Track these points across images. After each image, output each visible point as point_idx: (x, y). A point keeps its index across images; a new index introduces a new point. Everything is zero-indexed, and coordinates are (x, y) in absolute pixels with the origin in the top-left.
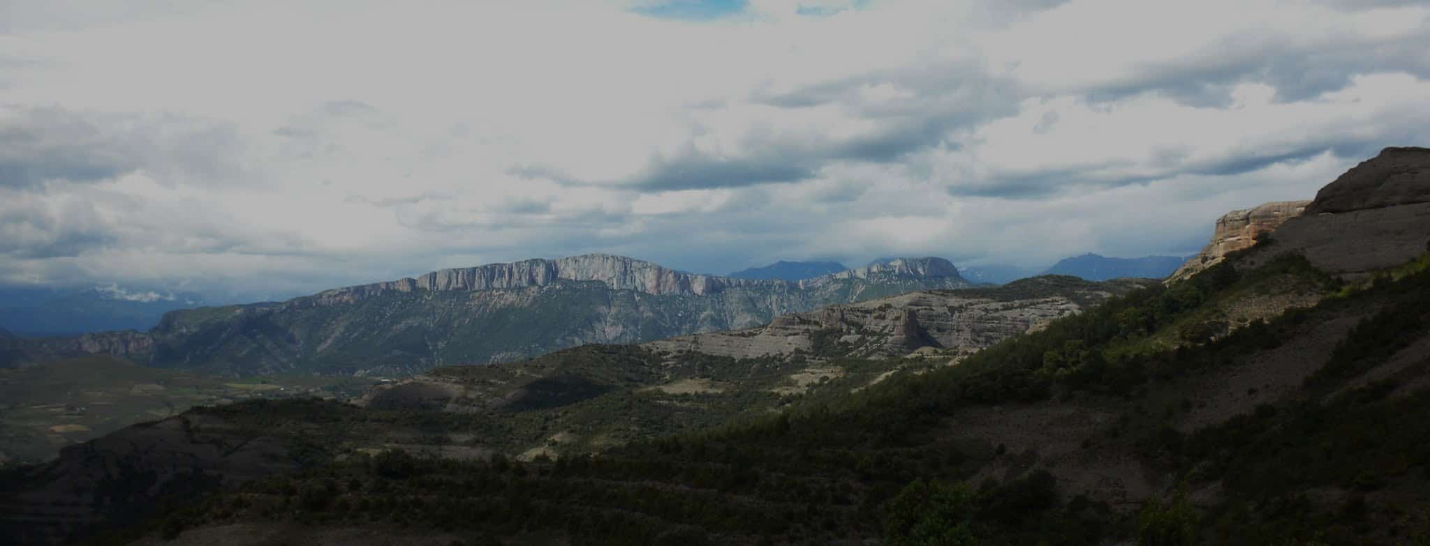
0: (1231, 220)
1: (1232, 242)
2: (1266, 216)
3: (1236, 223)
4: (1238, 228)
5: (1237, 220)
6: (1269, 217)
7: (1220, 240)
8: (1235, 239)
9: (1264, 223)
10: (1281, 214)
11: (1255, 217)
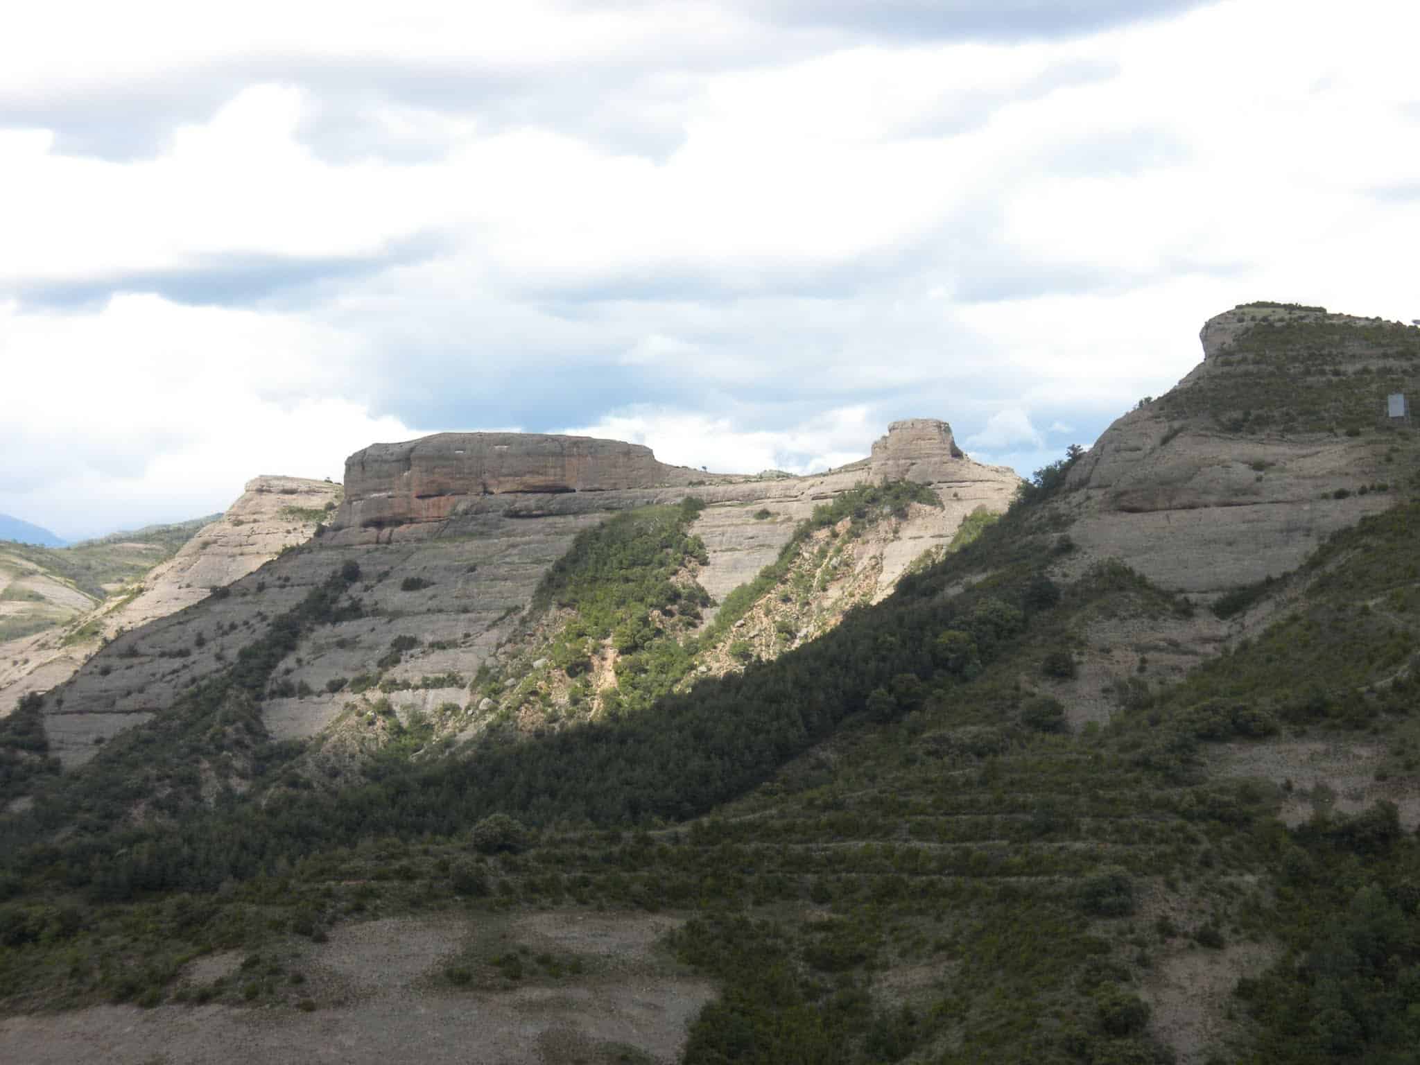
0: (376, 461)
1: (378, 500)
2: (441, 457)
3: (386, 467)
4: (390, 476)
5: (386, 462)
6: (447, 459)
7: (356, 495)
8: (383, 494)
9: (436, 470)
10: (468, 452)
11: (421, 458)
